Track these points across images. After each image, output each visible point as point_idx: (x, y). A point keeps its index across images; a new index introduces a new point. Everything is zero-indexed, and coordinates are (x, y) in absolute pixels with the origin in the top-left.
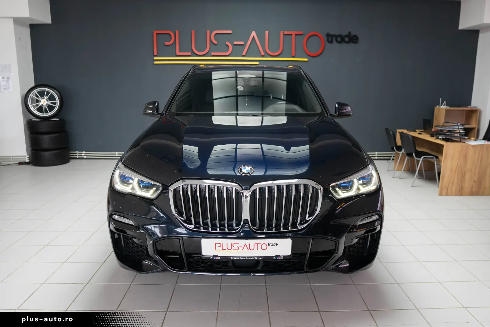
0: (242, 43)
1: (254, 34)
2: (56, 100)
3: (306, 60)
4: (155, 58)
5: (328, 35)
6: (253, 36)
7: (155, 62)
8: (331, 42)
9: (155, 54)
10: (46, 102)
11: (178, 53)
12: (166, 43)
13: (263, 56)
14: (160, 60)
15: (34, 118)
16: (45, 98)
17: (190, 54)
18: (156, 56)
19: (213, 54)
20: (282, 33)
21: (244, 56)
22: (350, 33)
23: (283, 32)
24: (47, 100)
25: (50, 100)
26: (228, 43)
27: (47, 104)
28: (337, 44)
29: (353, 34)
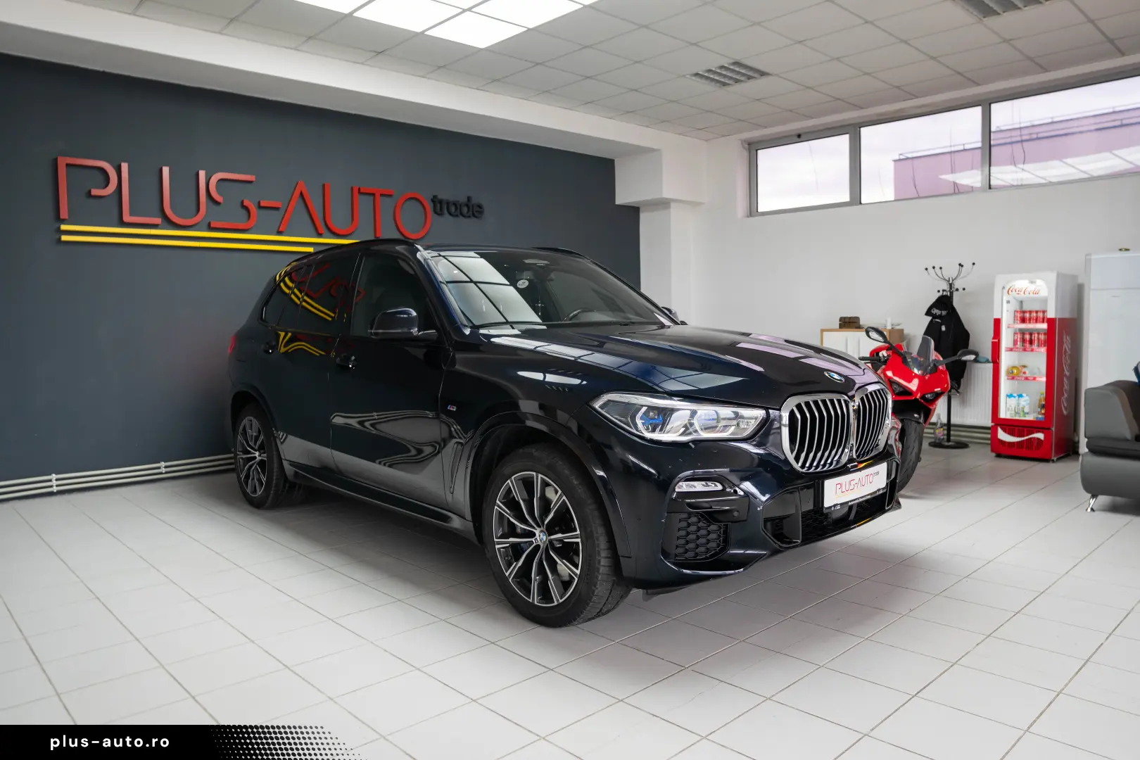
0: (279, 204)
1: (301, 186)
4: (64, 227)
5: (435, 200)
6: (299, 192)
7: (64, 238)
8: (439, 213)
9: (64, 215)
11: (128, 218)
13: (320, 235)
14: (75, 232)
18: (65, 222)
19: (214, 224)
20: (356, 189)
21: (280, 233)
22: (469, 199)
23: (358, 187)
26: (247, 202)
28: (450, 217)
29: (474, 201)
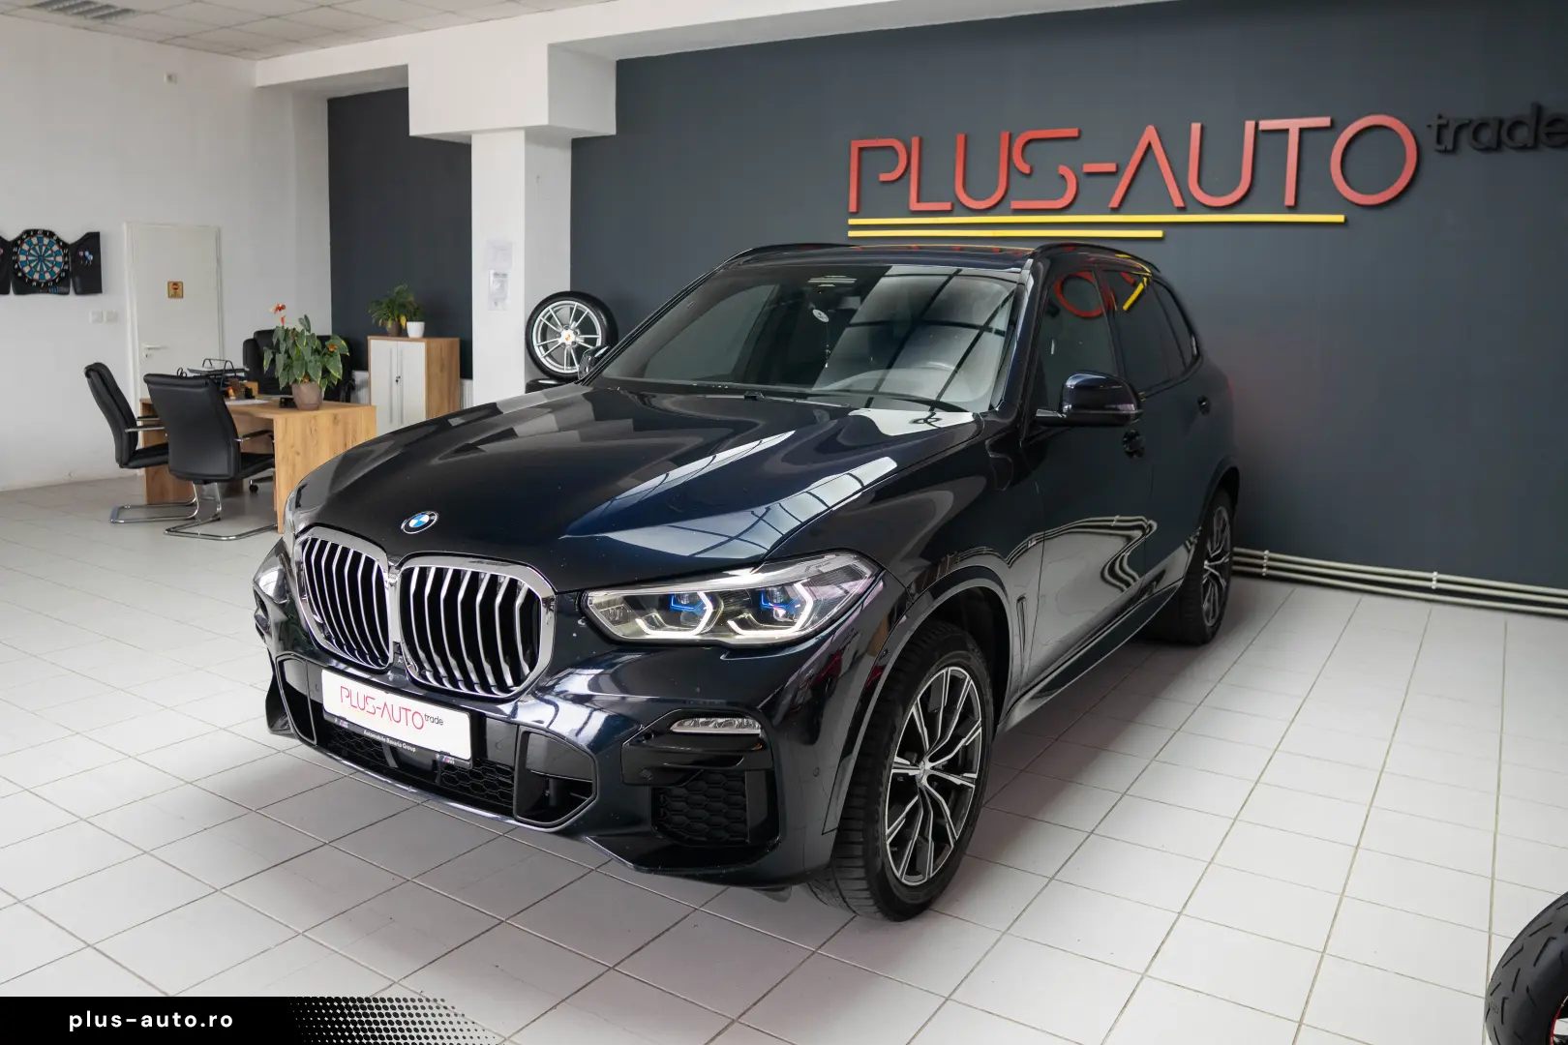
0: (1111, 167)
1: (1150, 134)
2: (596, 334)
3: (1340, 218)
4: (852, 222)
6: (1147, 143)
7: (852, 234)
9: (853, 208)
10: (573, 338)
11: (915, 206)
12: (884, 177)
13: (1182, 210)
14: (864, 226)
15: (545, 377)
16: (572, 327)
17: (947, 206)
18: (855, 215)
19: (1016, 205)
20: (1250, 125)
21: (1115, 211)
23: (1253, 123)
24: (576, 333)
25: (583, 333)
26: (1063, 170)
27: (574, 343)
